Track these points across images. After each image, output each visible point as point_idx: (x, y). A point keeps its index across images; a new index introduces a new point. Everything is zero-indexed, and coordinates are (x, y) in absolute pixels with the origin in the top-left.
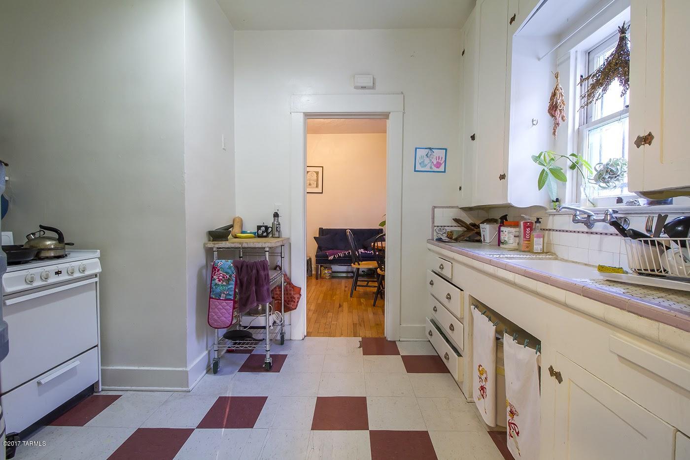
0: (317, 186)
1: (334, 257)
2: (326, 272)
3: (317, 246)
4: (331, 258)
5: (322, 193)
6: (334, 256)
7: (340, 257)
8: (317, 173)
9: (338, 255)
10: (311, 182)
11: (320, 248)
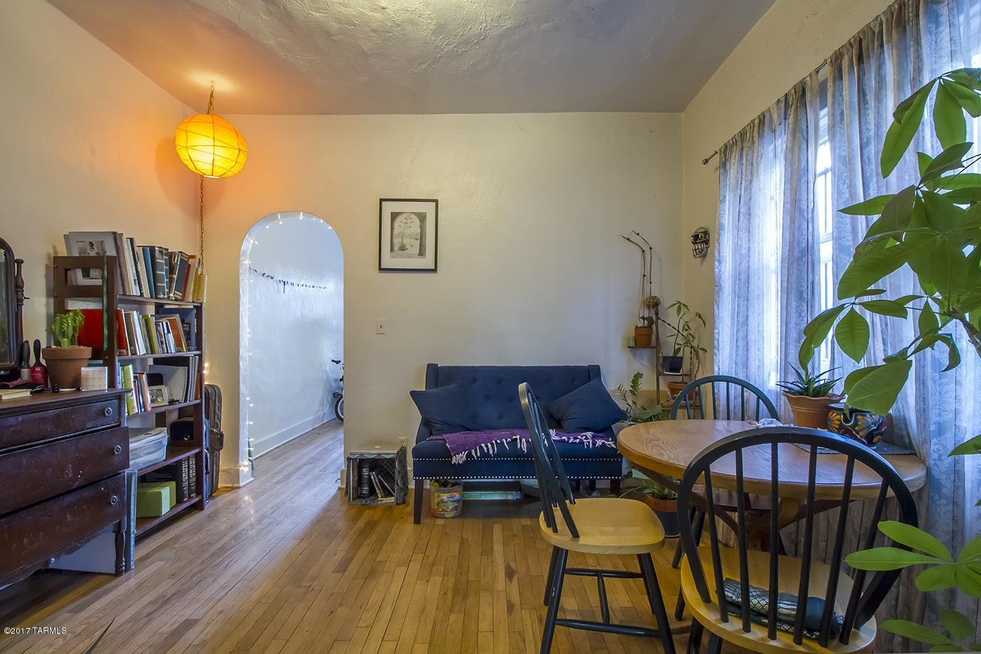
0: (422, 253)
1: (469, 455)
2: (445, 497)
3: (418, 417)
4: (459, 458)
5: (435, 270)
6: (470, 453)
7: (488, 455)
8: (422, 217)
9: (481, 448)
10: (406, 241)
11: (427, 424)
